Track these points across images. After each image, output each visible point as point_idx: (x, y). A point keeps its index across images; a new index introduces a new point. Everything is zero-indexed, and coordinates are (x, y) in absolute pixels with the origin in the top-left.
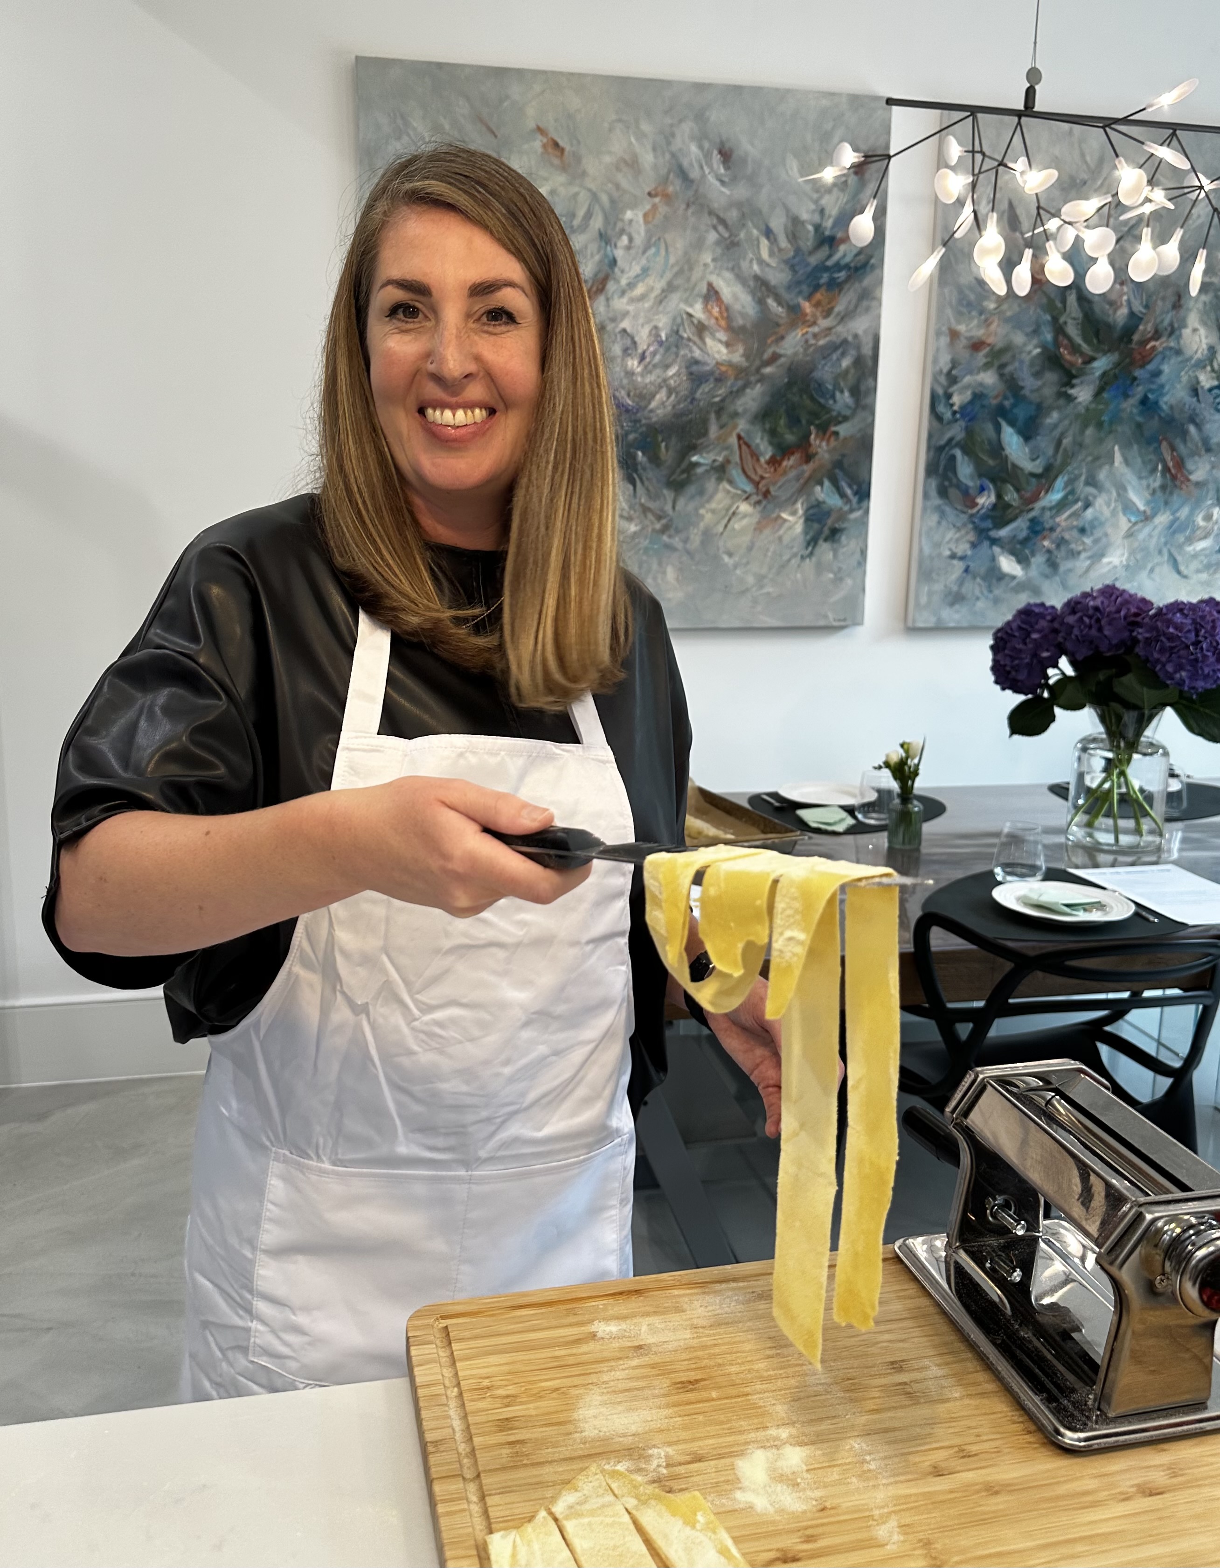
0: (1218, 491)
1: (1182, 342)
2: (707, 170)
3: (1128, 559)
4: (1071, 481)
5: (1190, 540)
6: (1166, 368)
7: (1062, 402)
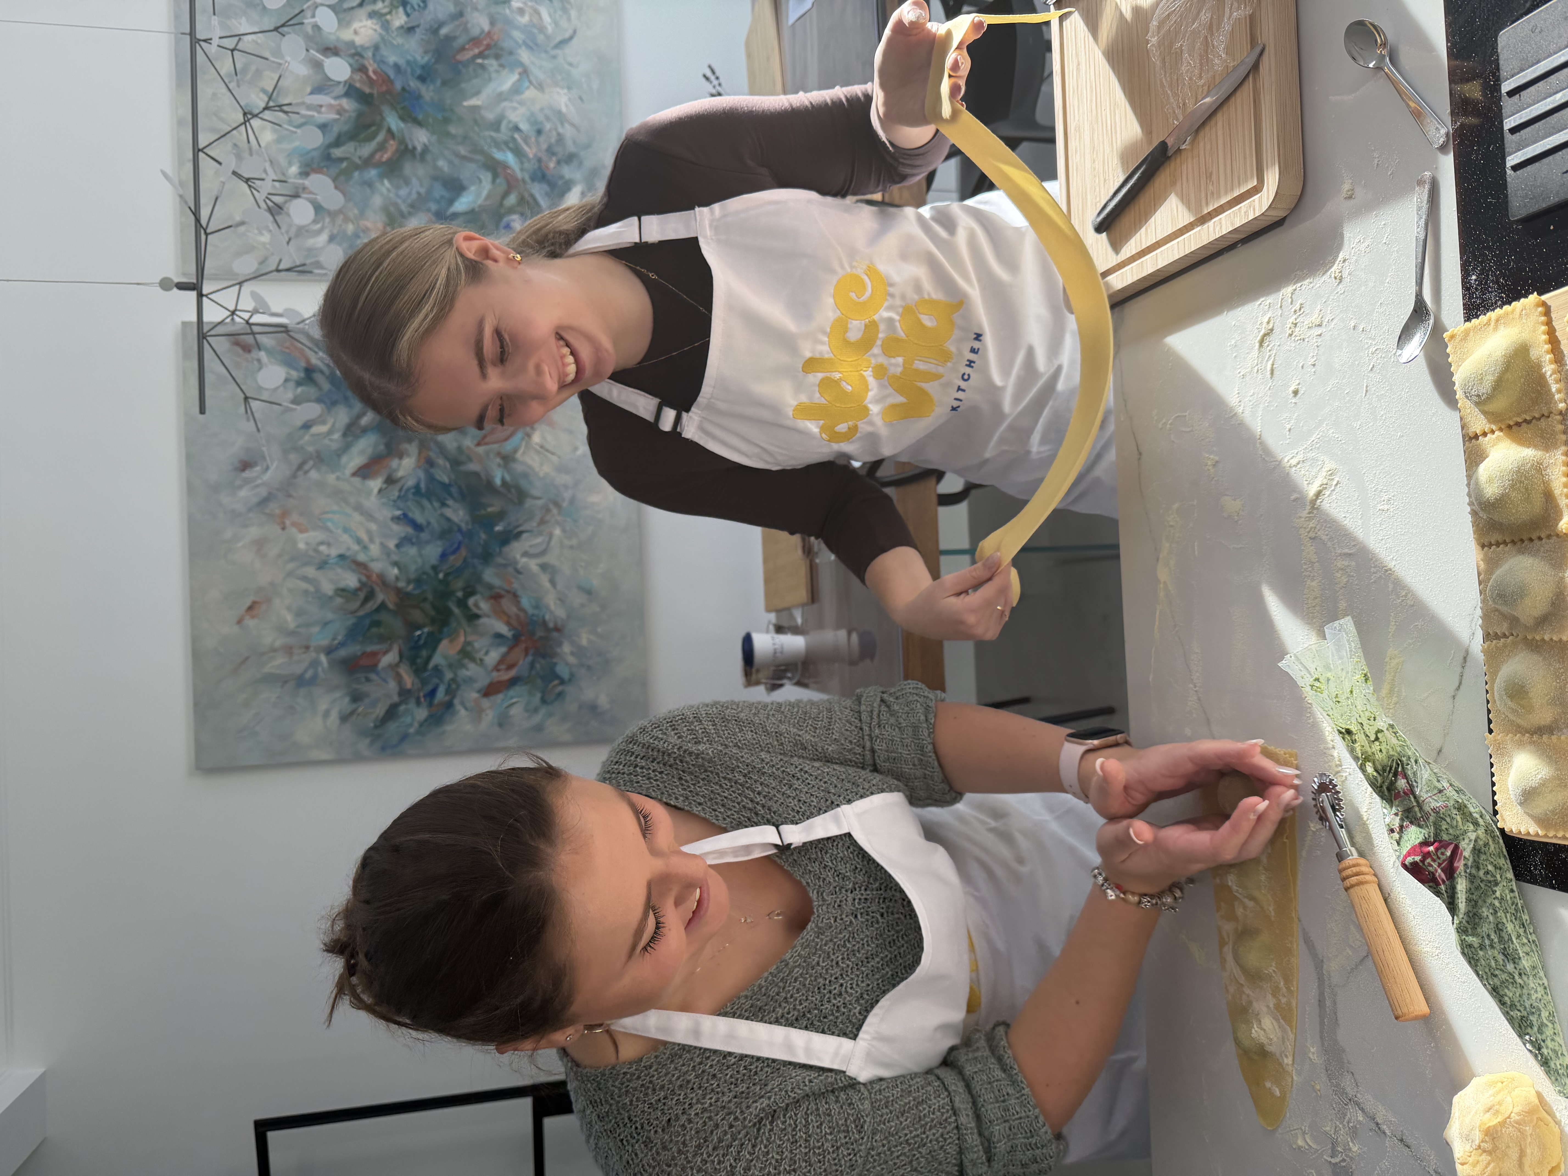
0: (496, 3)
1: (367, 45)
2: (259, 481)
3: (562, 88)
4: (497, 145)
5: (542, 29)
6: (392, 59)
7: (429, 157)
